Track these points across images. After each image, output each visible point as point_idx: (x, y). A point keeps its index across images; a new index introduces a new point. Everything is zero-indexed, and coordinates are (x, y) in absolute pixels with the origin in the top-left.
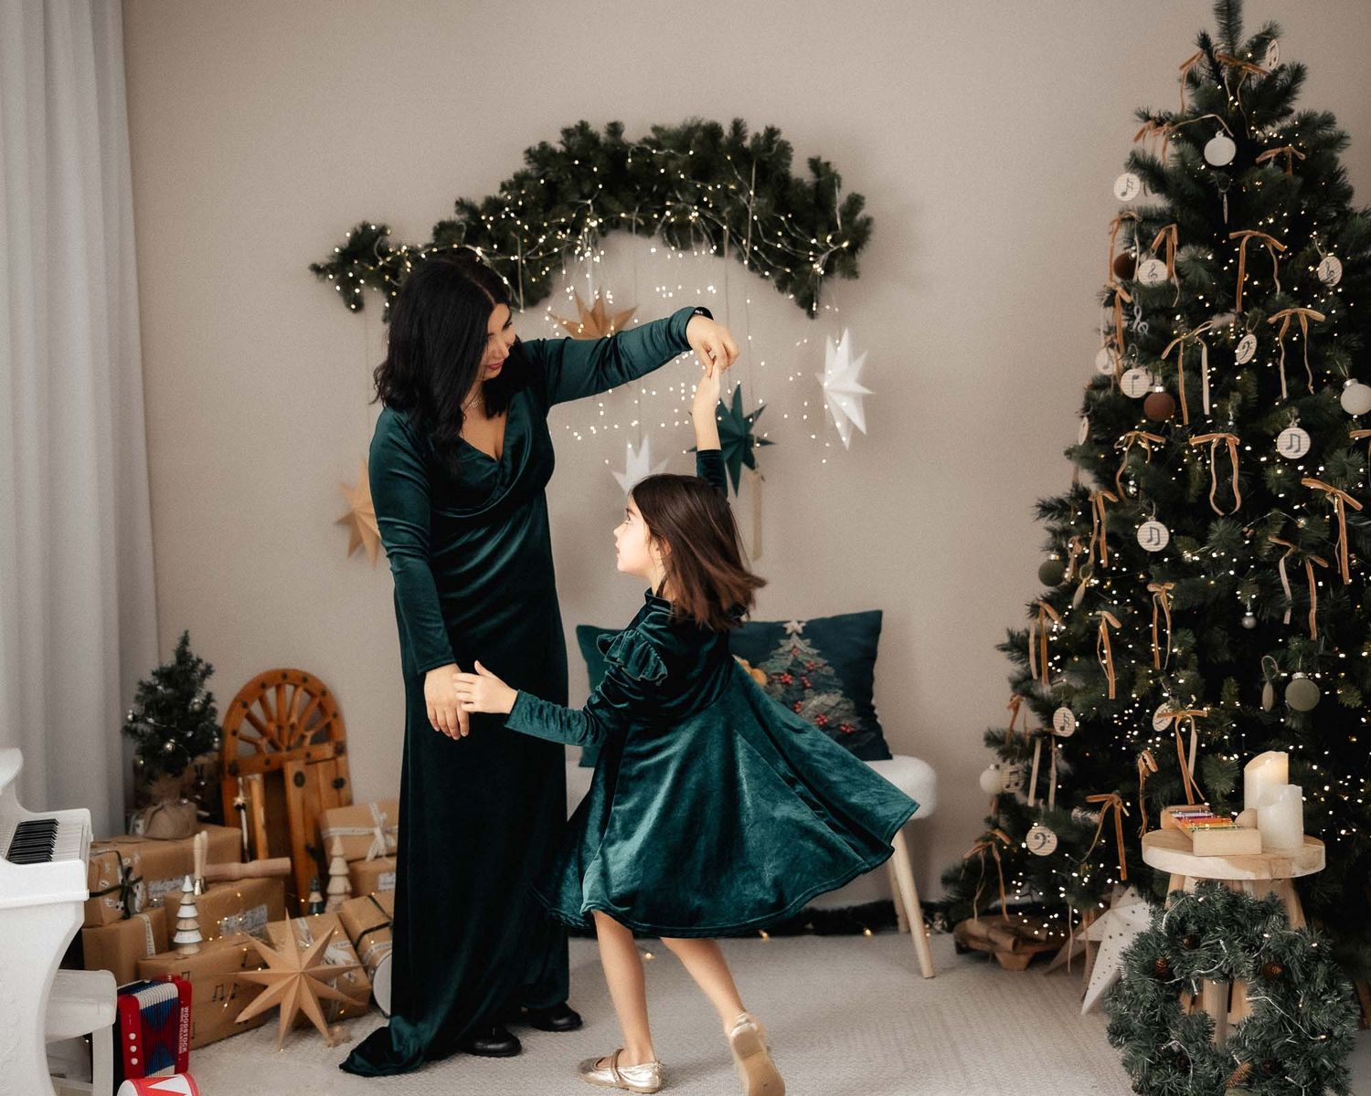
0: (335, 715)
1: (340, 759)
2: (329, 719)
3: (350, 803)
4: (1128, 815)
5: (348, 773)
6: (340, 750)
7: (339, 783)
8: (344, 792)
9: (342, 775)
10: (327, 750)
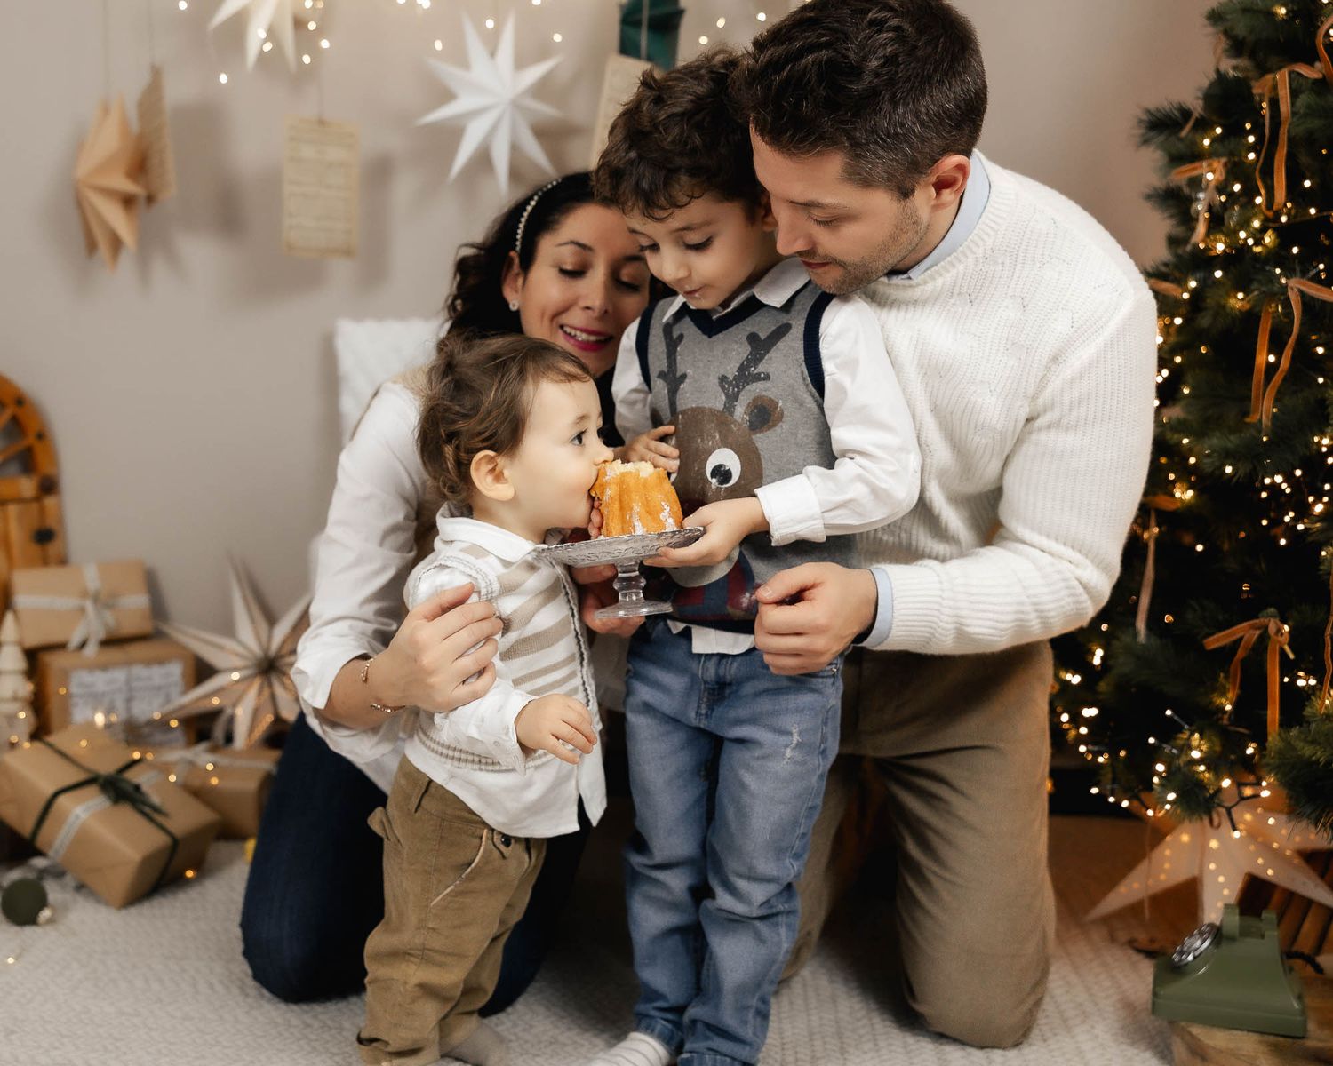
0: (41, 436)
1: (50, 502)
2: (31, 440)
3: (63, 561)
4: (1292, 656)
5: (61, 520)
6: (49, 487)
7: (44, 536)
8: (53, 548)
9: (51, 522)
10: (27, 486)
